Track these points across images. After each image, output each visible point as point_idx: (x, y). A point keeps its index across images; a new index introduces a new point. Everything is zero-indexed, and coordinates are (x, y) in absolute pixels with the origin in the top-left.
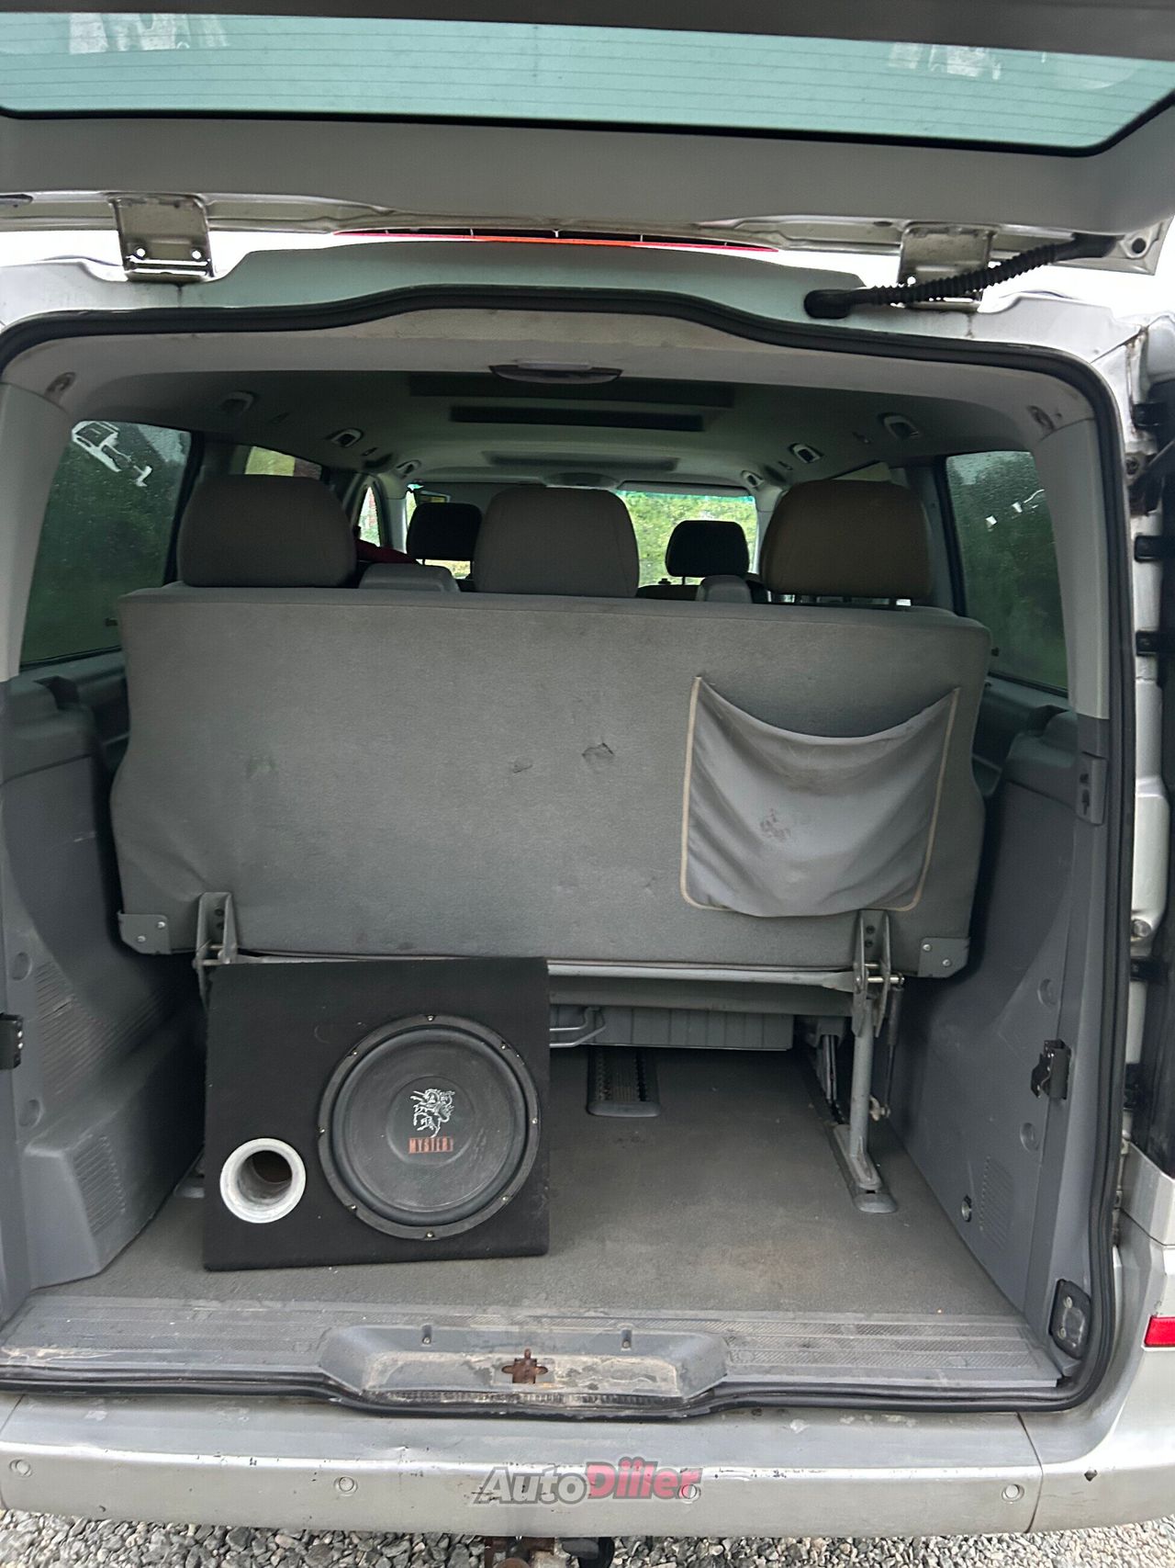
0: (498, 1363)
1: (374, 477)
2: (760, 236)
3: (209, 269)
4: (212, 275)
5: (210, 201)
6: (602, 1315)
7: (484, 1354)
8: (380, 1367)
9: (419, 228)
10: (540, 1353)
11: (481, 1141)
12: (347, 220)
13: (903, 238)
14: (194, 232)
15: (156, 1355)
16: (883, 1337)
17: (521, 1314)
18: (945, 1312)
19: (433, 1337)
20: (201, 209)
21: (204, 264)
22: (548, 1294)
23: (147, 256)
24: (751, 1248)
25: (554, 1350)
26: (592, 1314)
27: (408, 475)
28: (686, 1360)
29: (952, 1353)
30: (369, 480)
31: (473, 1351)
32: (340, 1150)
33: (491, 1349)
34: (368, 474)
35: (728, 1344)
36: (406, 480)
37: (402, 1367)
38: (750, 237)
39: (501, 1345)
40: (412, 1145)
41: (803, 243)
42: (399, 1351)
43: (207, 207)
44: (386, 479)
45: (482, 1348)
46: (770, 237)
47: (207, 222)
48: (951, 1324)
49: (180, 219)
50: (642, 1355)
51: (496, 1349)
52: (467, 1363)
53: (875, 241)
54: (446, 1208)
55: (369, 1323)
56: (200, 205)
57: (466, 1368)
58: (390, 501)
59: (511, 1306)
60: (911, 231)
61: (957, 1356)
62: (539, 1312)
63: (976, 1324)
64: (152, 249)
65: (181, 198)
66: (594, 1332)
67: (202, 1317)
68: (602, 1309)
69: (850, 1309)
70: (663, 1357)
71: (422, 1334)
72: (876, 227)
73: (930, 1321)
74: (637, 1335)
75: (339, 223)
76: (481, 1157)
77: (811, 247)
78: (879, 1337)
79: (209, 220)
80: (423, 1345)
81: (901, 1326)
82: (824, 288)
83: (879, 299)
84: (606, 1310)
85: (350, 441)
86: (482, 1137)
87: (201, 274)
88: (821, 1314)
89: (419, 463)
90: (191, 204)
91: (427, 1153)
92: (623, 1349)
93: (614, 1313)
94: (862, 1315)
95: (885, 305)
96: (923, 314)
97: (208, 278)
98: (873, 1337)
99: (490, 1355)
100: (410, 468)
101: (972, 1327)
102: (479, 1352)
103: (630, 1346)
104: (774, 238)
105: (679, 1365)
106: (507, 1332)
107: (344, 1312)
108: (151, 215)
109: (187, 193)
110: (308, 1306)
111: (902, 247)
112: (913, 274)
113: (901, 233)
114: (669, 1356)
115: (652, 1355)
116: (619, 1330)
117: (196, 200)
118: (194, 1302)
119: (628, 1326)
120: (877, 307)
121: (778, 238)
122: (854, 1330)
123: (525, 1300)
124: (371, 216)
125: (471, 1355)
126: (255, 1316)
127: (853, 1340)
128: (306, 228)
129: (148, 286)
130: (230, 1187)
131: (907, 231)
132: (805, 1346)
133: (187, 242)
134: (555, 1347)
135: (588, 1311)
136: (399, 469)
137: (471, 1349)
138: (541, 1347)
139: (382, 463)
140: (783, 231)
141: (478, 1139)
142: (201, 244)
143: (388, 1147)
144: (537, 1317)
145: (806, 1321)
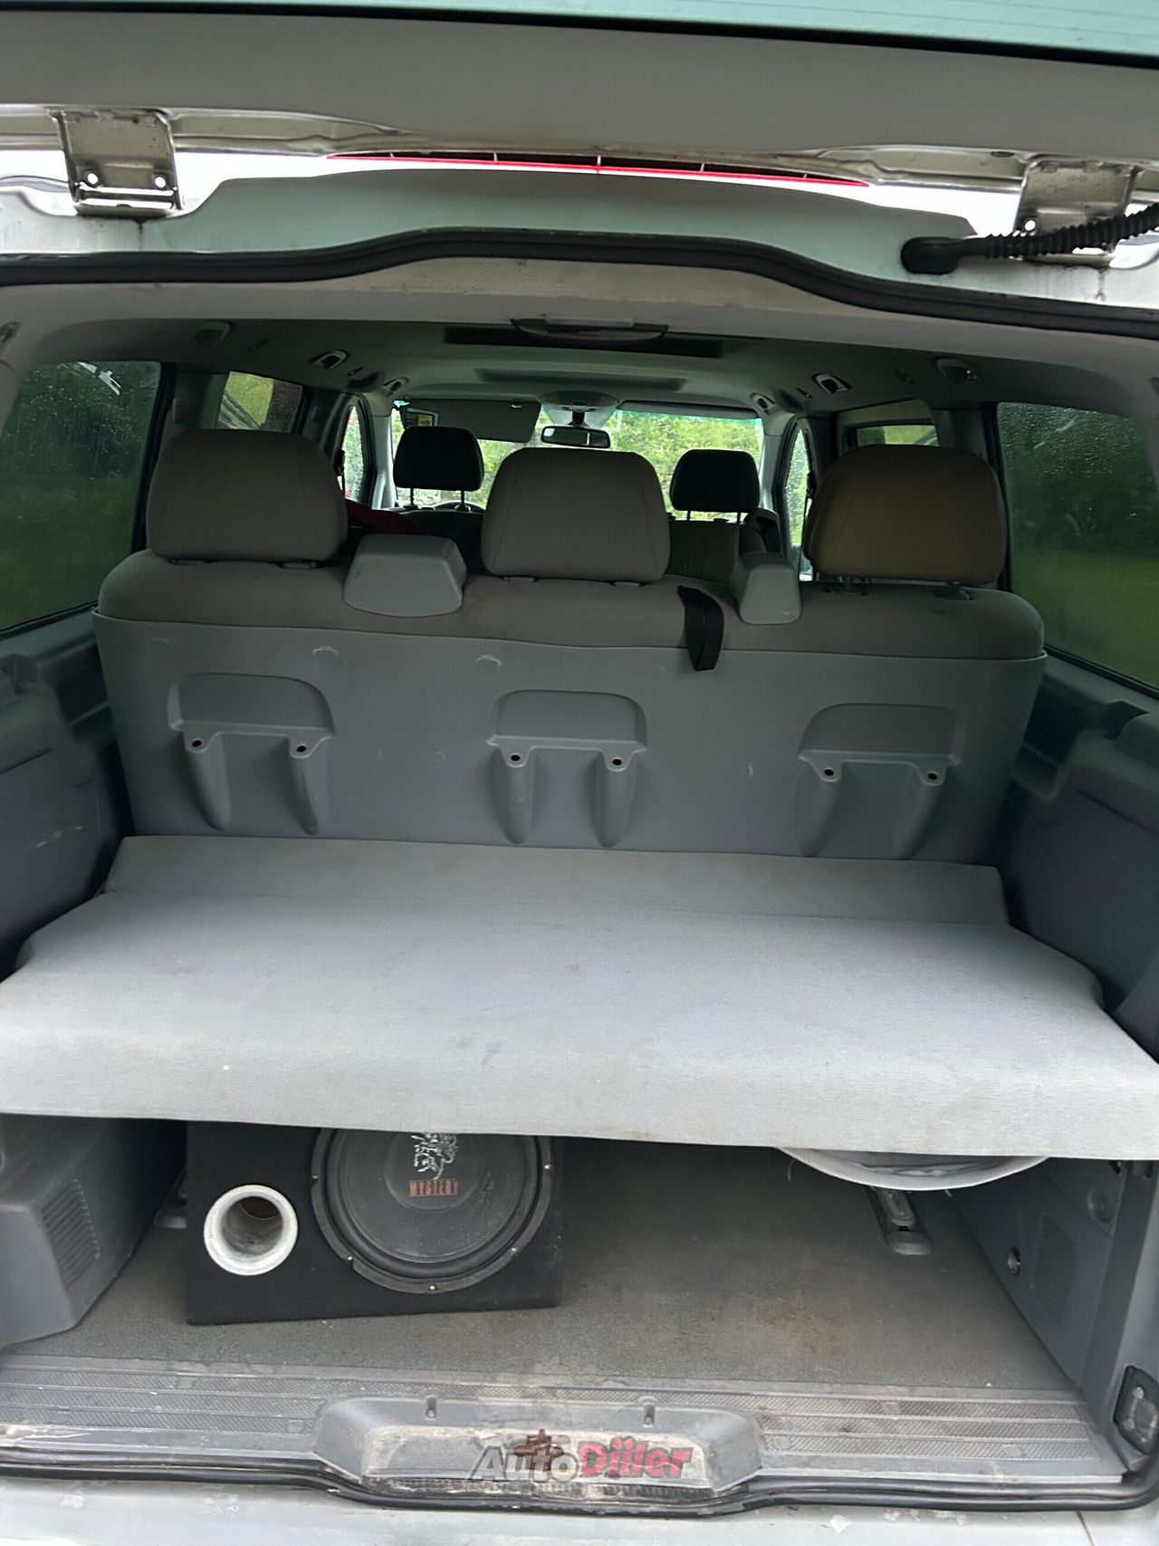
0: (509, 1441)
1: (359, 396)
2: (849, 167)
3: (174, 200)
4: (179, 208)
5: (176, 116)
6: (622, 1386)
7: (493, 1428)
8: (381, 1446)
9: (430, 151)
10: (555, 1429)
11: (488, 1185)
12: (344, 139)
13: (1027, 172)
14: (156, 153)
15: (137, 1434)
16: (929, 1418)
17: (534, 1384)
18: (994, 1387)
19: (438, 1411)
20: (166, 126)
21: (169, 193)
22: (561, 1358)
23: (101, 182)
24: (779, 1299)
25: (570, 1426)
26: (610, 1384)
27: (395, 392)
28: (714, 1440)
29: (1006, 1439)
30: (354, 399)
31: (482, 1426)
32: (335, 1199)
33: (502, 1424)
34: (353, 394)
35: (761, 1427)
36: (392, 396)
37: (404, 1446)
38: (837, 168)
39: (512, 1420)
40: (413, 1187)
41: (900, 176)
42: (402, 1424)
43: (172, 122)
44: (371, 397)
45: (491, 1422)
46: (860, 168)
47: (172, 142)
48: (1002, 1401)
49: (139, 137)
50: (665, 1432)
51: (507, 1424)
52: (476, 1441)
53: (987, 175)
54: (450, 1259)
55: (368, 1396)
56: (164, 120)
57: (474, 1447)
58: (374, 418)
59: (523, 1373)
60: (1039, 165)
61: (1012, 1443)
62: (553, 1381)
63: (1030, 1401)
64: (106, 173)
65: (140, 113)
66: (614, 1408)
67: (186, 1385)
68: (620, 1378)
69: (892, 1382)
70: (689, 1436)
71: (426, 1407)
72: (994, 158)
73: (978, 1399)
74: (659, 1412)
75: (335, 144)
76: (488, 1203)
77: (910, 181)
78: (924, 1418)
79: (175, 138)
80: (427, 1419)
81: (948, 1403)
82: (929, 235)
83: (995, 251)
84: (625, 1379)
85: (334, 363)
86: (489, 1181)
87: (165, 206)
88: (861, 1388)
89: (407, 379)
90: (153, 119)
91: (428, 1197)
92: (645, 1426)
93: (637, 1384)
94: (905, 1389)
95: (1001, 258)
96: (1046, 268)
97: (175, 212)
98: (918, 1417)
99: (499, 1431)
100: (397, 385)
101: (1026, 1405)
102: (488, 1427)
103: (653, 1422)
104: (866, 170)
105: (707, 1446)
106: (519, 1407)
107: (341, 1381)
108: (103, 133)
109: (146, 107)
110: (302, 1372)
111: (1024, 184)
112: (1033, 217)
113: (1024, 166)
114: (695, 1434)
115: (677, 1432)
116: (641, 1406)
117: (159, 115)
118: (177, 1366)
119: (651, 1401)
120: (992, 259)
121: (871, 169)
122: (898, 1408)
123: (538, 1365)
124: (373, 135)
125: (480, 1430)
126: (245, 1384)
127: (897, 1422)
128: (295, 150)
129: (102, 222)
130: (214, 1237)
131: (1035, 164)
132: (845, 1430)
133: (149, 166)
134: (571, 1422)
135: (606, 1380)
136: (386, 387)
137: (480, 1424)
138: (556, 1423)
139: (369, 383)
140: (877, 162)
141: (485, 1181)
142: (165, 168)
143: (387, 1189)
144: (552, 1388)
145: (844, 1396)
